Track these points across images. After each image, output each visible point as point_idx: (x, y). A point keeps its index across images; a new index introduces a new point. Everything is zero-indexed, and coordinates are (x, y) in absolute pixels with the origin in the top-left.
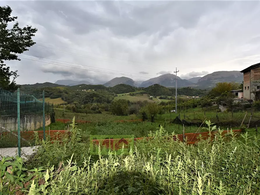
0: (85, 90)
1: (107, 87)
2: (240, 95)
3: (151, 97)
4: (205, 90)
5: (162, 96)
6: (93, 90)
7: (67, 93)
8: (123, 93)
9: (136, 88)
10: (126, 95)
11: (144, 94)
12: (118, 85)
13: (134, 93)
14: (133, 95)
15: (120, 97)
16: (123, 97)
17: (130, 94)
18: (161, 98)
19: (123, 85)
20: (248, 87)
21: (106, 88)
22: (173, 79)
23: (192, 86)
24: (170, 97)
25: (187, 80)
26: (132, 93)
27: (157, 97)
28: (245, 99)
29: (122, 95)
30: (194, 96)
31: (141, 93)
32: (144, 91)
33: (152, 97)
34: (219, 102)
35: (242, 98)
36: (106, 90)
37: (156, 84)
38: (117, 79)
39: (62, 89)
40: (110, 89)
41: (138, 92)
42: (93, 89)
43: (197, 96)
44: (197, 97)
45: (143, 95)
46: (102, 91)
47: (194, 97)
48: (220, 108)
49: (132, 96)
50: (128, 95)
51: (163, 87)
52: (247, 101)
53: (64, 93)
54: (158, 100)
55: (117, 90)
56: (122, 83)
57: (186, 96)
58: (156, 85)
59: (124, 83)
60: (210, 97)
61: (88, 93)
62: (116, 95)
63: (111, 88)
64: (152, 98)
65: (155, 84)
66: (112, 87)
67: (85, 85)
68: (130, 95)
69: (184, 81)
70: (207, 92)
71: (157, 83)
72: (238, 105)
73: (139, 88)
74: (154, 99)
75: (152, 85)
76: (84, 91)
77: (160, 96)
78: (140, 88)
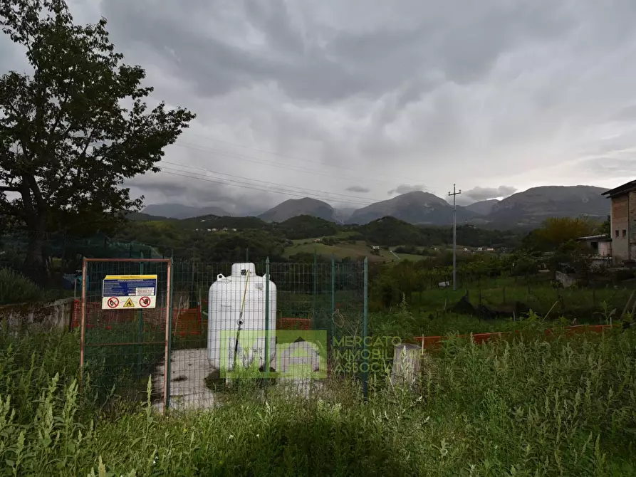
0: (215, 230)
1: (270, 222)
2: (603, 249)
3: (374, 248)
4: (509, 233)
5: (403, 246)
6: (235, 230)
7: (171, 236)
8: (307, 237)
9: (339, 225)
10: (314, 242)
11: (357, 242)
12: (296, 218)
13: (333, 237)
14: (331, 243)
15: (301, 246)
16: (306, 246)
17: (324, 240)
18: (399, 251)
19: (306, 218)
20: (624, 231)
21: (266, 225)
22: (428, 205)
23: (477, 222)
24: (421, 249)
25: (463, 208)
26: (328, 238)
27: (390, 248)
28: (617, 258)
29: (306, 243)
30: (480, 246)
31: (351, 238)
32: (358, 234)
33: (378, 247)
34: (555, 265)
35: (609, 256)
36: (266, 230)
37: (387, 217)
38: (291, 203)
39: (159, 225)
40: (276, 227)
41: (343, 235)
42: (235, 228)
43: (490, 247)
44: (489, 249)
45: (354, 243)
46: (255, 231)
47: (481, 249)
48: (557, 277)
49: (328, 246)
50: (318, 242)
51: (405, 224)
52: (623, 263)
53: (163, 237)
54: (392, 256)
55: (292, 230)
56: (305, 214)
57: (461, 247)
58: (389, 220)
59: (308, 214)
60: (531, 251)
61: (222, 236)
62: (290, 243)
63: (278, 225)
64: (376, 250)
65: (385, 215)
66: (281, 224)
67: (215, 217)
68: (325, 242)
69: (457, 210)
70: (513, 237)
71: (389, 214)
72: (602, 272)
73: (345, 225)
74: (382, 252)
75: (376, 218)
76: (211, 231)
77: (398, 247)
78: (348, 226)
